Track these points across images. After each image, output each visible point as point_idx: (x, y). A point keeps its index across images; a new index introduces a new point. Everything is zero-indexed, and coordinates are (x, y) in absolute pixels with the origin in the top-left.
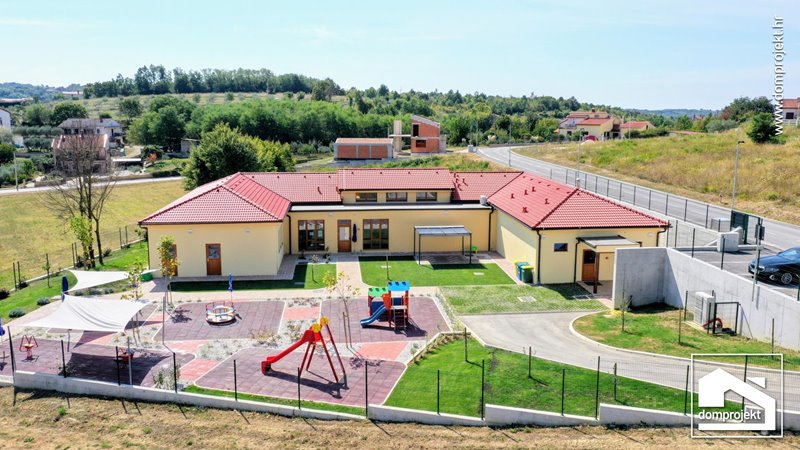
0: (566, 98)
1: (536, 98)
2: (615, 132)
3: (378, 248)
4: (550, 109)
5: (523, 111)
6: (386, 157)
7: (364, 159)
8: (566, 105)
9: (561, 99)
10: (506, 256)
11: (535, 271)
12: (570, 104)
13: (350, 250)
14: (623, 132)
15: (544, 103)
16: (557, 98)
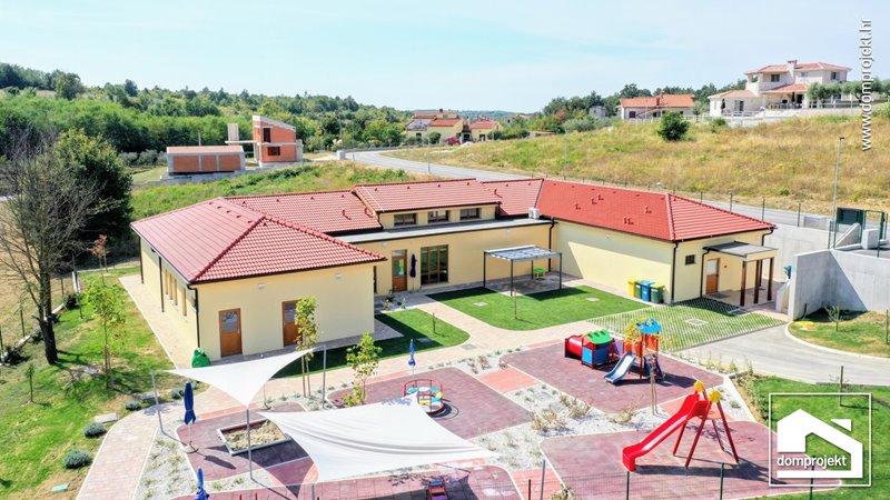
0: (342, 97)
1: (310, 98)
2: (466, 135)
3: (436, 282)
4: (328, 110)
5: (300, 112)
6: (239, 169)
7: (212, 173)
8: (344, 105)
9: (338, 98)
10: (584, 275)
11: (668, 288)
12: (348, 104)
13: (405, 289)
14: (475, 134)
15: (322, 102)
16: (334, 97)
